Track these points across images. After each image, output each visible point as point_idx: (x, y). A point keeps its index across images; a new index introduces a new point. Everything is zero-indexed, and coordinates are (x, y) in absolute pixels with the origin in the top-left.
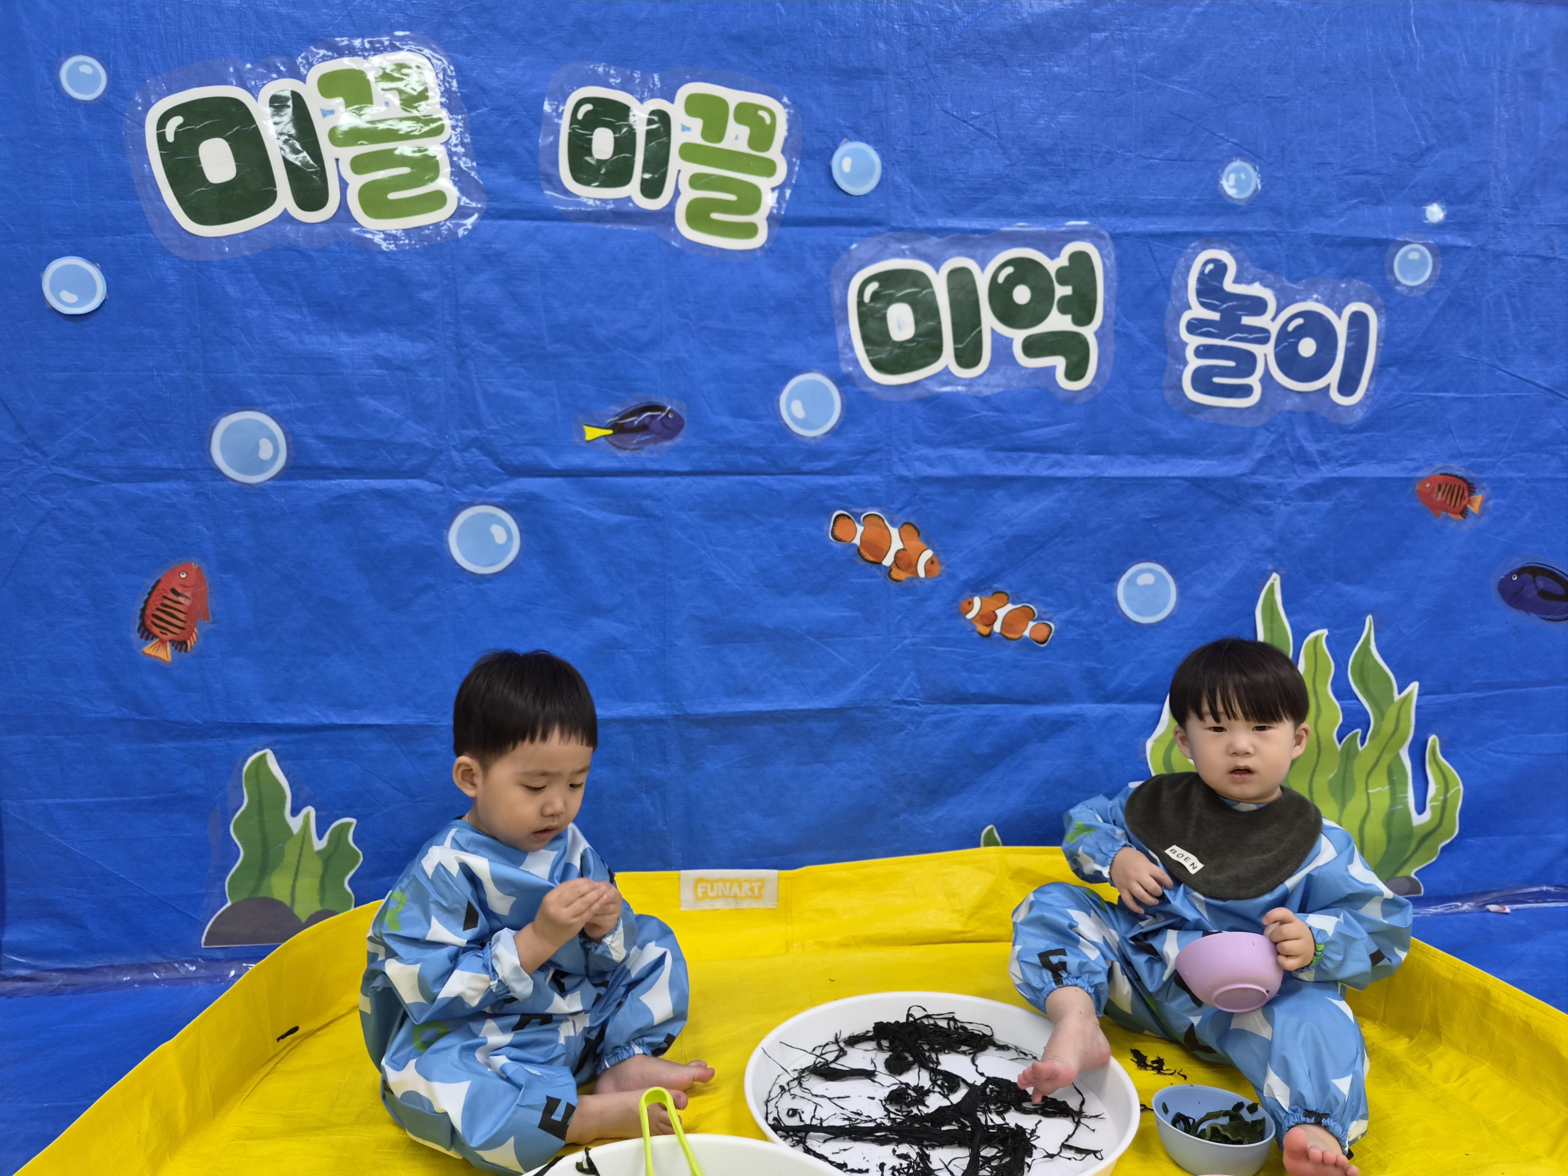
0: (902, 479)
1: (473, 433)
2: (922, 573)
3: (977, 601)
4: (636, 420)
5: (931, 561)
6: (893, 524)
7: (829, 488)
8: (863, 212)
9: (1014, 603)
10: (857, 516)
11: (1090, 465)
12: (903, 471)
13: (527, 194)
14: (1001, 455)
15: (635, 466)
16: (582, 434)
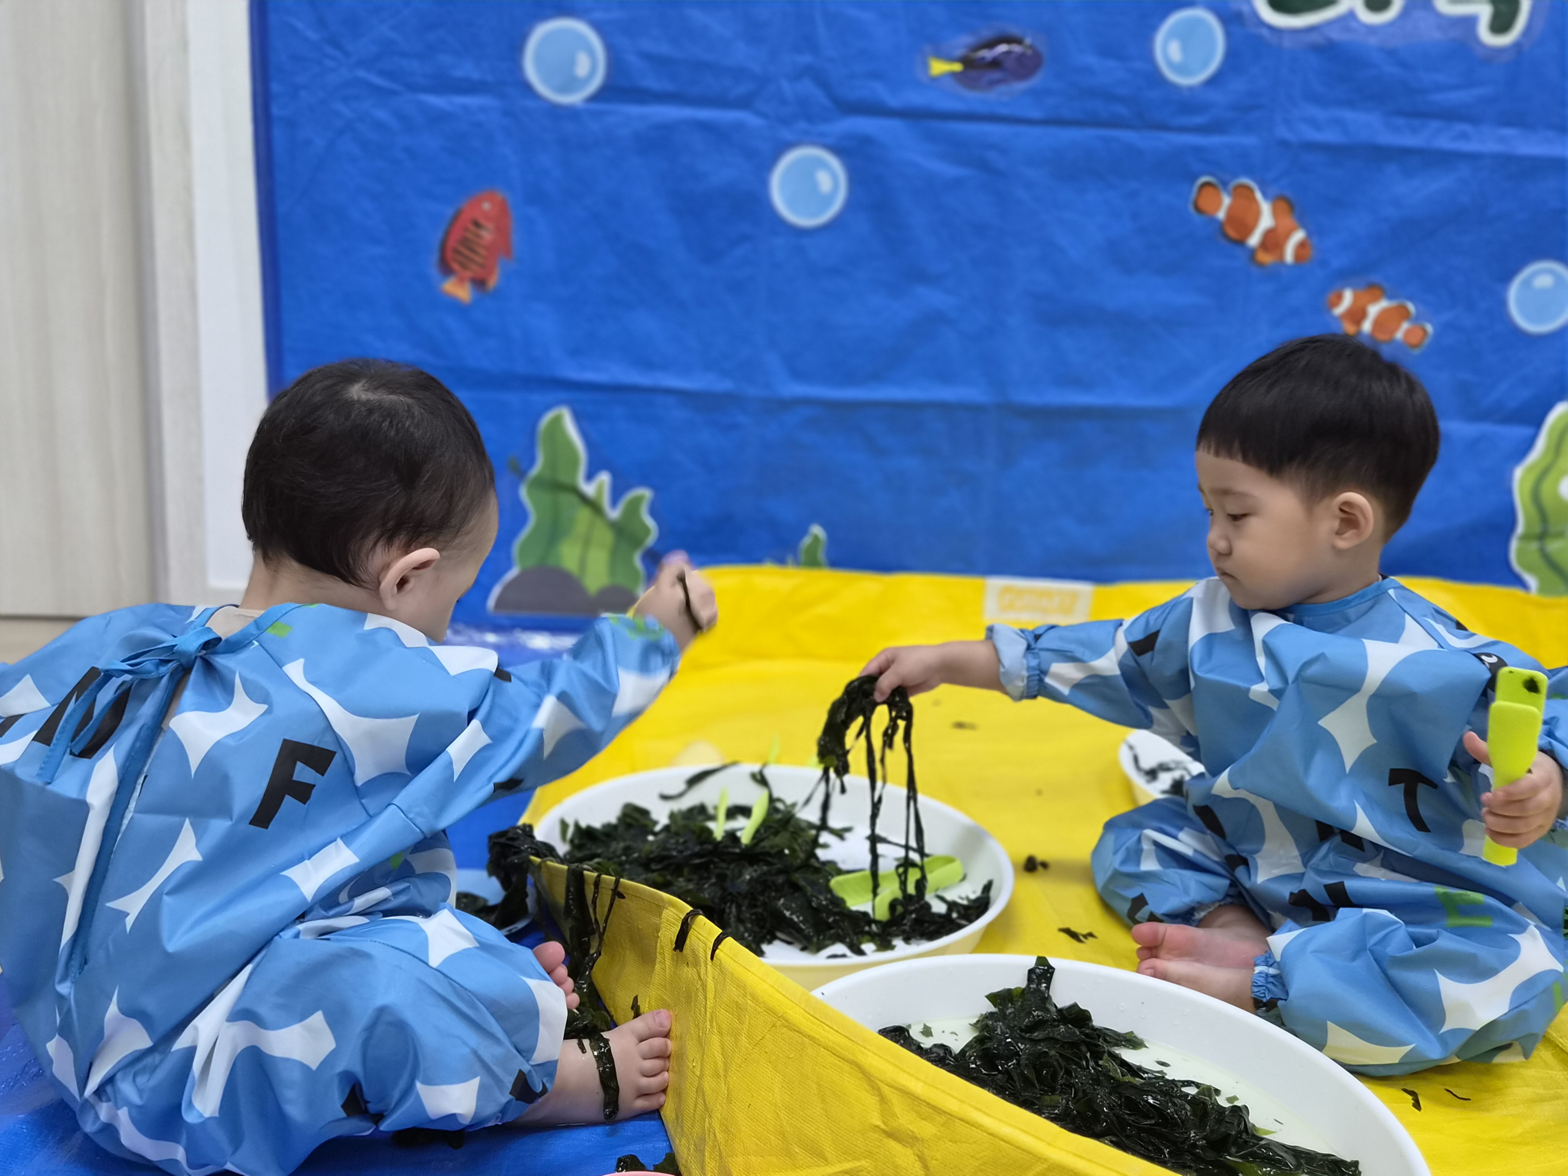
1: (805, 59)
2: (1289, 258)
3: (1348, 295)
4: (989, 54)
5: (1302, 245)
7: (1198, 150)
9: (1390, 297)
11: (1501, 140)
12: (1284, 134)
15: (982, 109)
16: (926, 66)
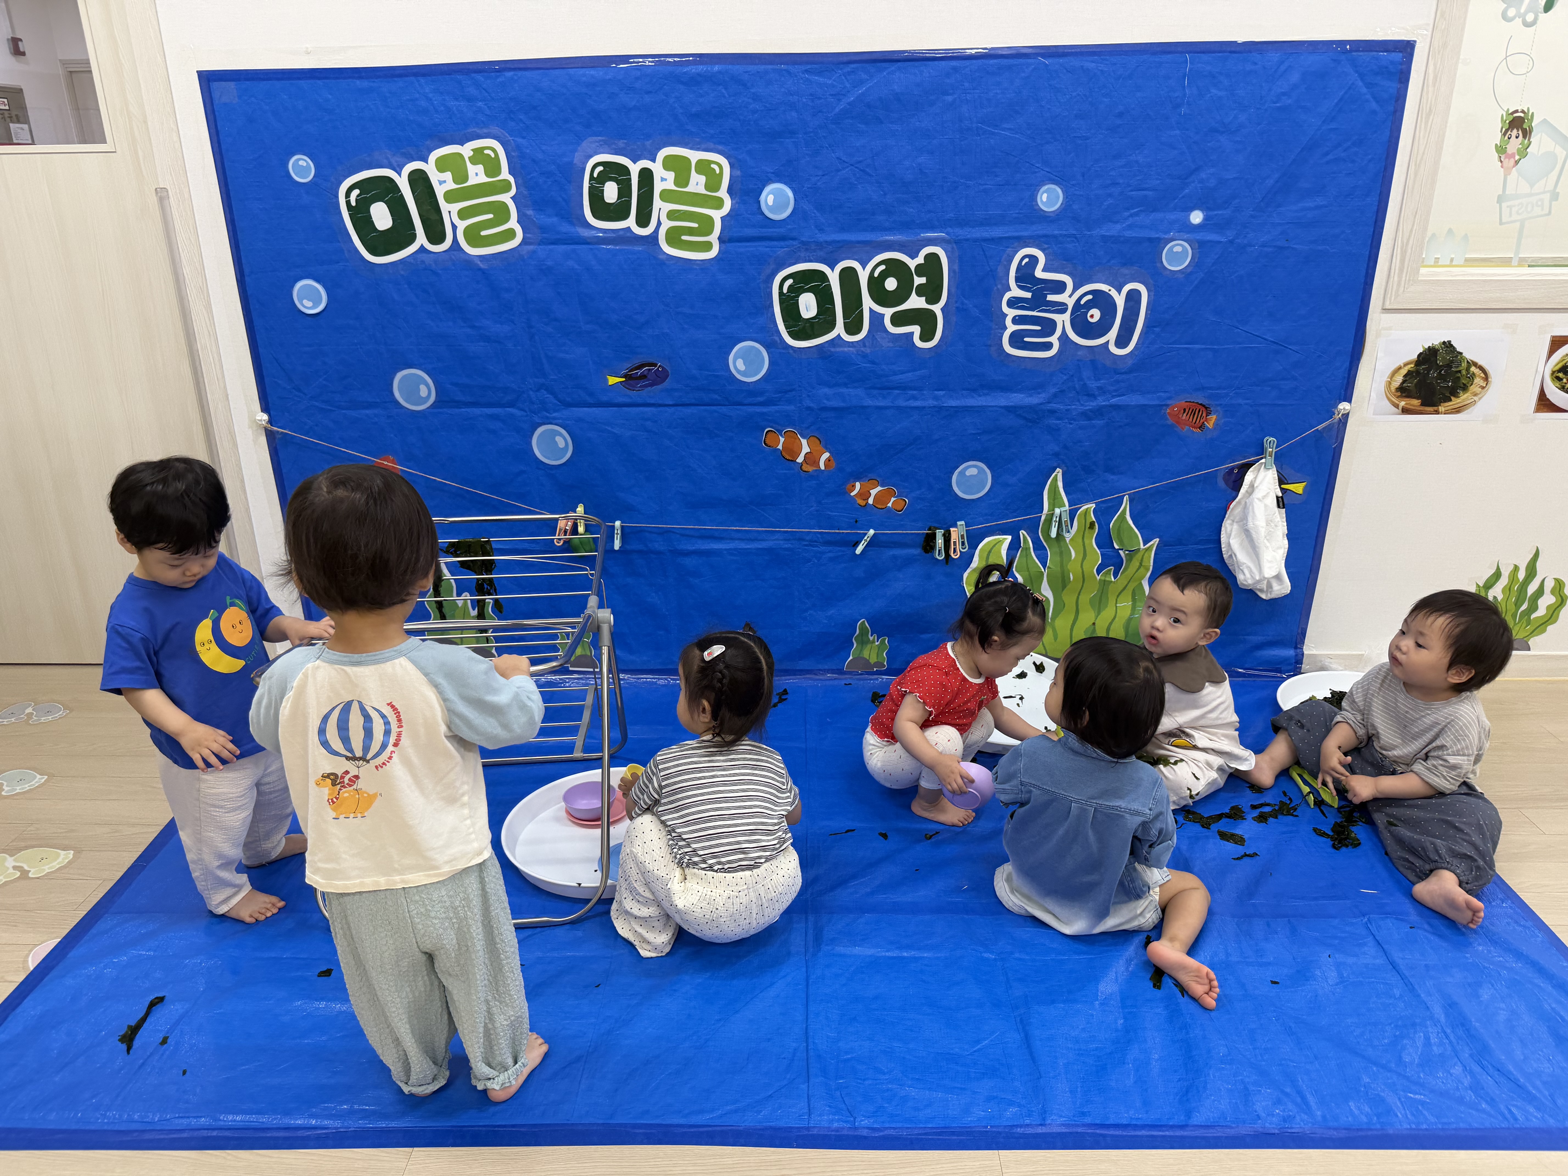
0: (809, 408)
1: (542, 381)
2: (822, 467)
3: (858, 485)
4: (640, 372)
5: (828, 460)
6: (804, 437)
7: (763, 414)
8: (782, 231)
9: (882, 486)
10: (780, 432)
11: (936, 398)
12: (808, 403)
13: (565, 228)
14: (875, 392)
15: (640, 401)
16: (607, 380)
